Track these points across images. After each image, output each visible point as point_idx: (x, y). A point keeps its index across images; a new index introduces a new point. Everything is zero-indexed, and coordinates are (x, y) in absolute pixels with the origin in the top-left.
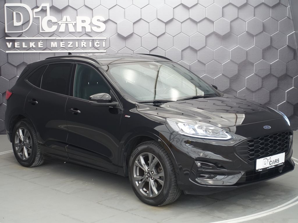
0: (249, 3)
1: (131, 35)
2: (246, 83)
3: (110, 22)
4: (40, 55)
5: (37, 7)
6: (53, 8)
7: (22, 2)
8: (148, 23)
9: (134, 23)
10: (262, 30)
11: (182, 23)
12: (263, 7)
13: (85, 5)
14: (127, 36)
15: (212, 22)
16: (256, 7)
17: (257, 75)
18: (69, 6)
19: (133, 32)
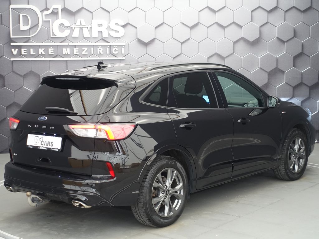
0: (279, 6)
1: (153, 41)
2: (276, 93)
3: (129, 26)
4: (50, 62)
5: (47, 9)
6: (65, 10)
7: (29, 3)
8: (171, 27)
9: (156, 28)
10: (293, 36)
11: (208, 27)
12: (294, 11)
13: (101, 7)
14: (149, 42)
15: (241, 27)
16: (286, 12)
17: (287, 84)
18: (83, 8)
19: (154, 37)
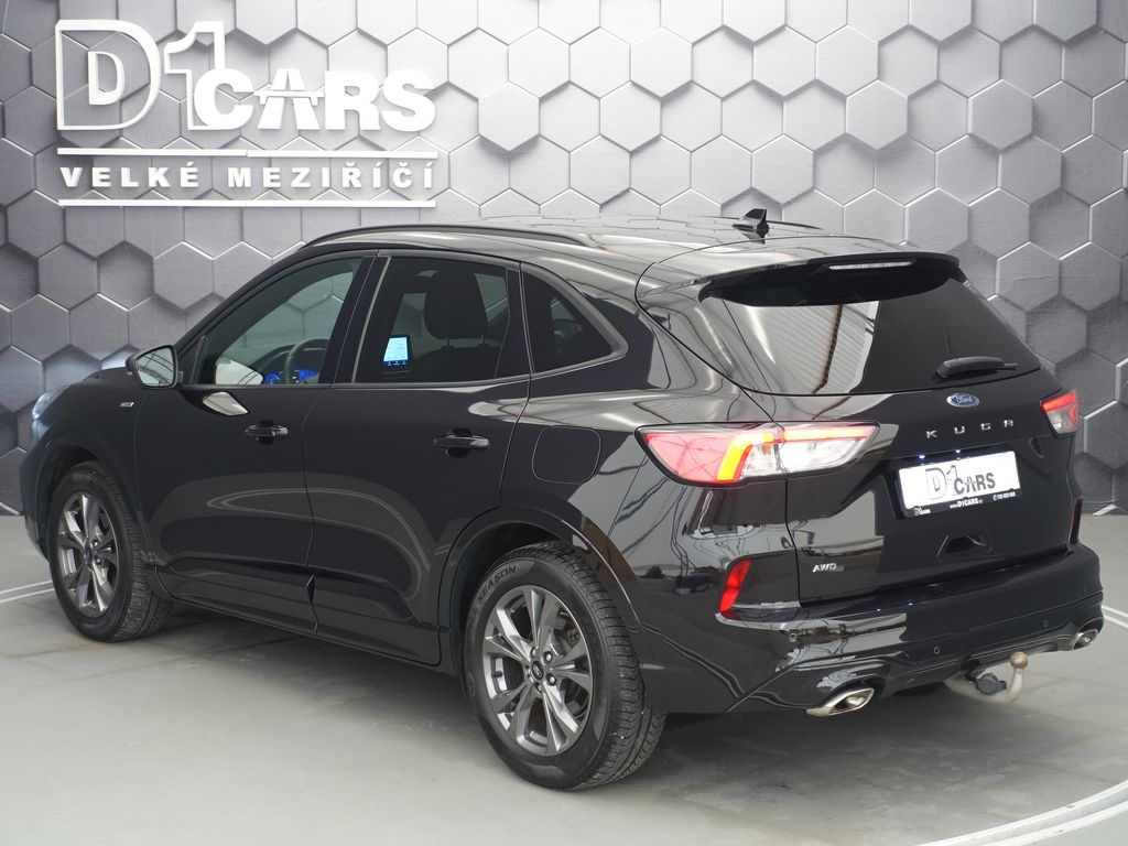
0: (980, 25)
1: (531, 144)
3: (451, 95)
4: (187, 214)
5: (178, 35)
6: (236, 38)
7: (120, 15)
8: (596, 97)
9: (543, 100)
10: (1028, 130)
11: (723, 99)
12: (1033, 41)
13: (357, 29)
14: (517, 148)
15: (840, 98)
16: (1005, 44)
17: (1006, 300)
18: (296, 31)
19: (537, 133)
